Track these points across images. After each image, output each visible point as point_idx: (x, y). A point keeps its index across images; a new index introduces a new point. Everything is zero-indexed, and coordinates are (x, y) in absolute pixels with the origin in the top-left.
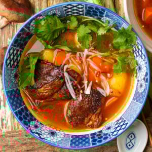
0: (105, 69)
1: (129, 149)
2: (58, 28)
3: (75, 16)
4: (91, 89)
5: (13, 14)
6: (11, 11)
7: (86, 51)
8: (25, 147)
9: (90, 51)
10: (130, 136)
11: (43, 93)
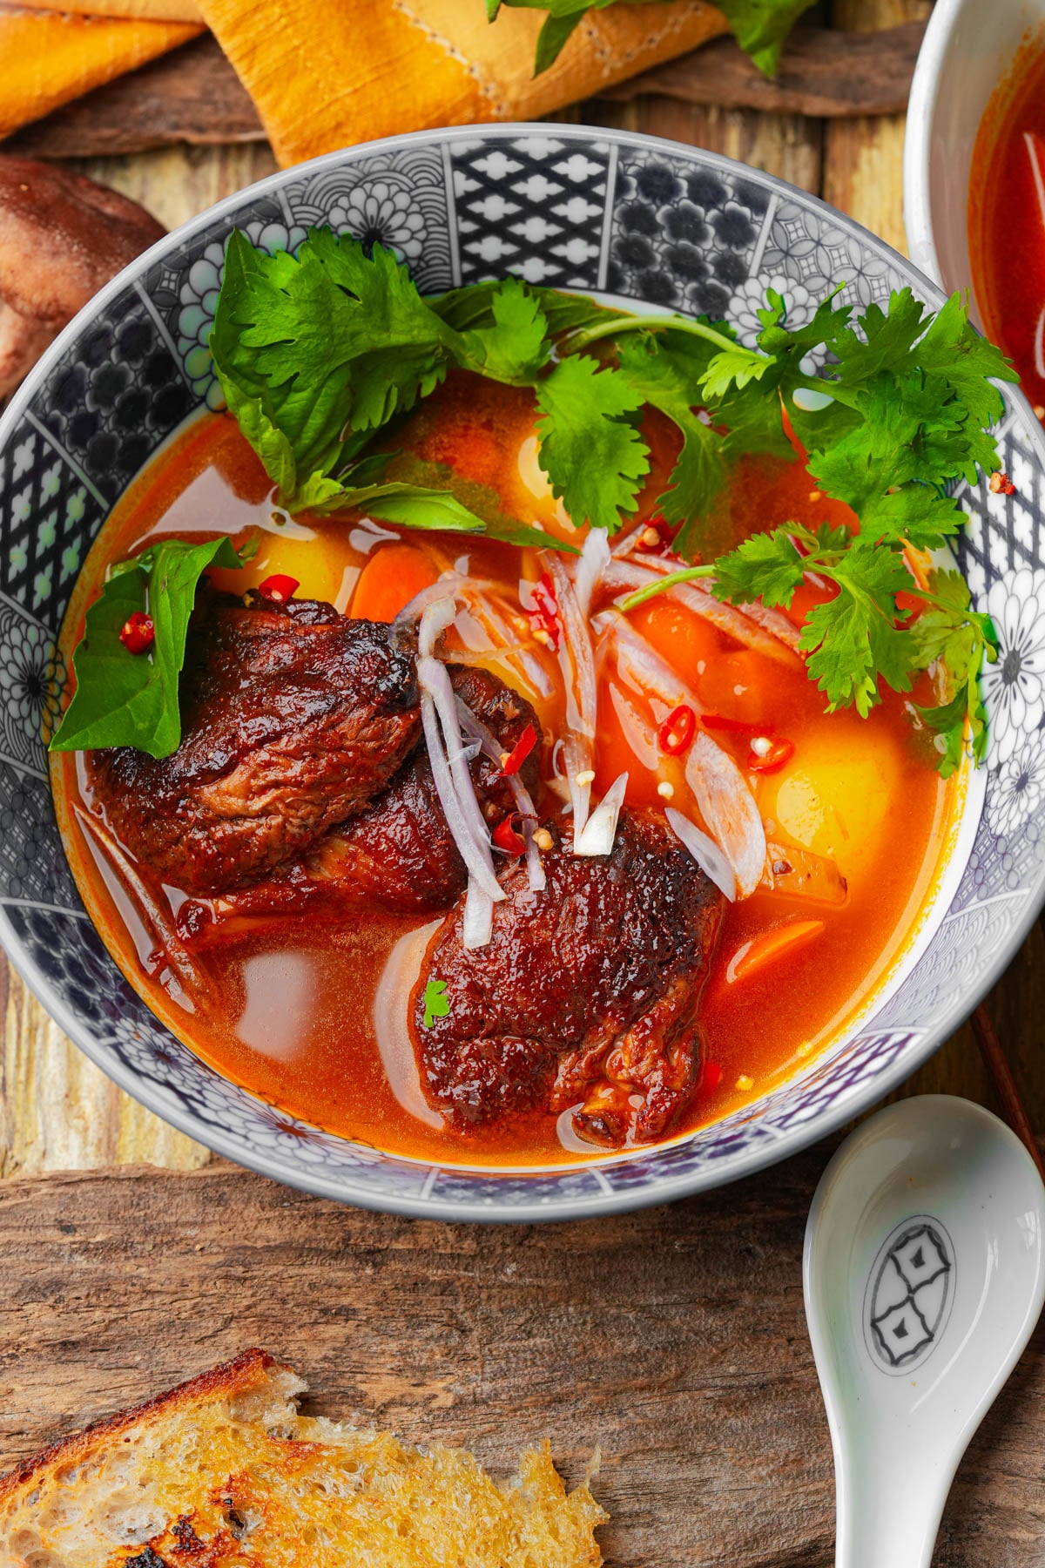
0: (738, 703)
1: (895, 1362)
2: (397, 338)
3: (529, 287)
4: (623, 826)
5: (55, 254)
6: (43, 235)
7: (596, 542)
8: (49, 1317)
9: (627, 560)
10: (905, 1256)
11: (235, 817)
